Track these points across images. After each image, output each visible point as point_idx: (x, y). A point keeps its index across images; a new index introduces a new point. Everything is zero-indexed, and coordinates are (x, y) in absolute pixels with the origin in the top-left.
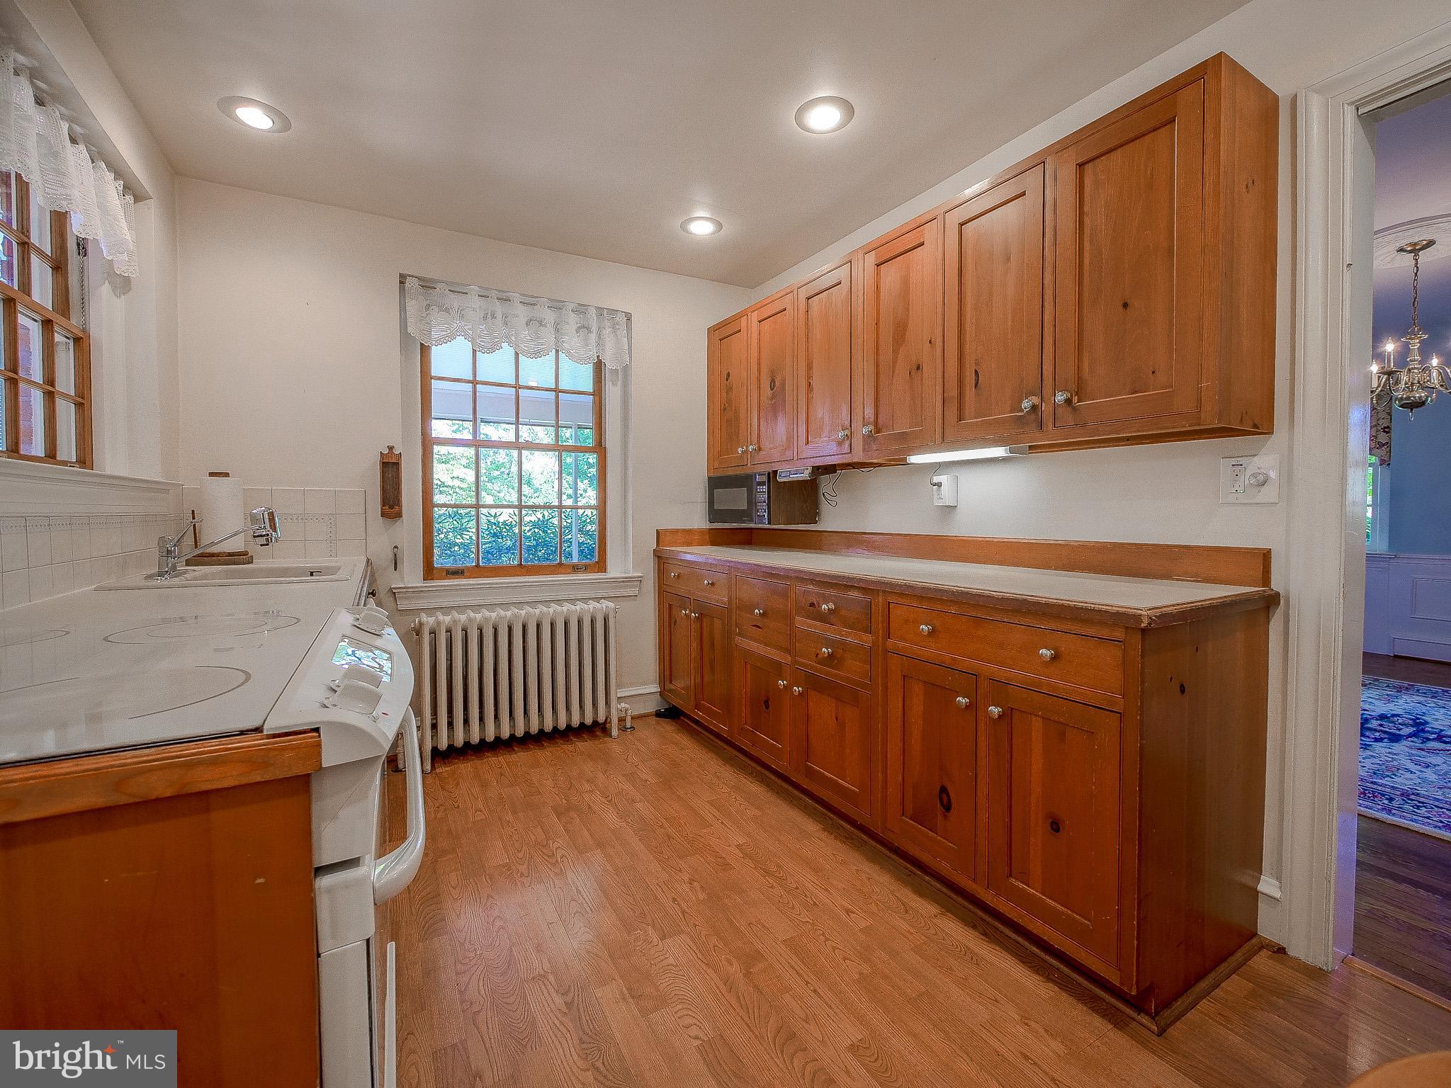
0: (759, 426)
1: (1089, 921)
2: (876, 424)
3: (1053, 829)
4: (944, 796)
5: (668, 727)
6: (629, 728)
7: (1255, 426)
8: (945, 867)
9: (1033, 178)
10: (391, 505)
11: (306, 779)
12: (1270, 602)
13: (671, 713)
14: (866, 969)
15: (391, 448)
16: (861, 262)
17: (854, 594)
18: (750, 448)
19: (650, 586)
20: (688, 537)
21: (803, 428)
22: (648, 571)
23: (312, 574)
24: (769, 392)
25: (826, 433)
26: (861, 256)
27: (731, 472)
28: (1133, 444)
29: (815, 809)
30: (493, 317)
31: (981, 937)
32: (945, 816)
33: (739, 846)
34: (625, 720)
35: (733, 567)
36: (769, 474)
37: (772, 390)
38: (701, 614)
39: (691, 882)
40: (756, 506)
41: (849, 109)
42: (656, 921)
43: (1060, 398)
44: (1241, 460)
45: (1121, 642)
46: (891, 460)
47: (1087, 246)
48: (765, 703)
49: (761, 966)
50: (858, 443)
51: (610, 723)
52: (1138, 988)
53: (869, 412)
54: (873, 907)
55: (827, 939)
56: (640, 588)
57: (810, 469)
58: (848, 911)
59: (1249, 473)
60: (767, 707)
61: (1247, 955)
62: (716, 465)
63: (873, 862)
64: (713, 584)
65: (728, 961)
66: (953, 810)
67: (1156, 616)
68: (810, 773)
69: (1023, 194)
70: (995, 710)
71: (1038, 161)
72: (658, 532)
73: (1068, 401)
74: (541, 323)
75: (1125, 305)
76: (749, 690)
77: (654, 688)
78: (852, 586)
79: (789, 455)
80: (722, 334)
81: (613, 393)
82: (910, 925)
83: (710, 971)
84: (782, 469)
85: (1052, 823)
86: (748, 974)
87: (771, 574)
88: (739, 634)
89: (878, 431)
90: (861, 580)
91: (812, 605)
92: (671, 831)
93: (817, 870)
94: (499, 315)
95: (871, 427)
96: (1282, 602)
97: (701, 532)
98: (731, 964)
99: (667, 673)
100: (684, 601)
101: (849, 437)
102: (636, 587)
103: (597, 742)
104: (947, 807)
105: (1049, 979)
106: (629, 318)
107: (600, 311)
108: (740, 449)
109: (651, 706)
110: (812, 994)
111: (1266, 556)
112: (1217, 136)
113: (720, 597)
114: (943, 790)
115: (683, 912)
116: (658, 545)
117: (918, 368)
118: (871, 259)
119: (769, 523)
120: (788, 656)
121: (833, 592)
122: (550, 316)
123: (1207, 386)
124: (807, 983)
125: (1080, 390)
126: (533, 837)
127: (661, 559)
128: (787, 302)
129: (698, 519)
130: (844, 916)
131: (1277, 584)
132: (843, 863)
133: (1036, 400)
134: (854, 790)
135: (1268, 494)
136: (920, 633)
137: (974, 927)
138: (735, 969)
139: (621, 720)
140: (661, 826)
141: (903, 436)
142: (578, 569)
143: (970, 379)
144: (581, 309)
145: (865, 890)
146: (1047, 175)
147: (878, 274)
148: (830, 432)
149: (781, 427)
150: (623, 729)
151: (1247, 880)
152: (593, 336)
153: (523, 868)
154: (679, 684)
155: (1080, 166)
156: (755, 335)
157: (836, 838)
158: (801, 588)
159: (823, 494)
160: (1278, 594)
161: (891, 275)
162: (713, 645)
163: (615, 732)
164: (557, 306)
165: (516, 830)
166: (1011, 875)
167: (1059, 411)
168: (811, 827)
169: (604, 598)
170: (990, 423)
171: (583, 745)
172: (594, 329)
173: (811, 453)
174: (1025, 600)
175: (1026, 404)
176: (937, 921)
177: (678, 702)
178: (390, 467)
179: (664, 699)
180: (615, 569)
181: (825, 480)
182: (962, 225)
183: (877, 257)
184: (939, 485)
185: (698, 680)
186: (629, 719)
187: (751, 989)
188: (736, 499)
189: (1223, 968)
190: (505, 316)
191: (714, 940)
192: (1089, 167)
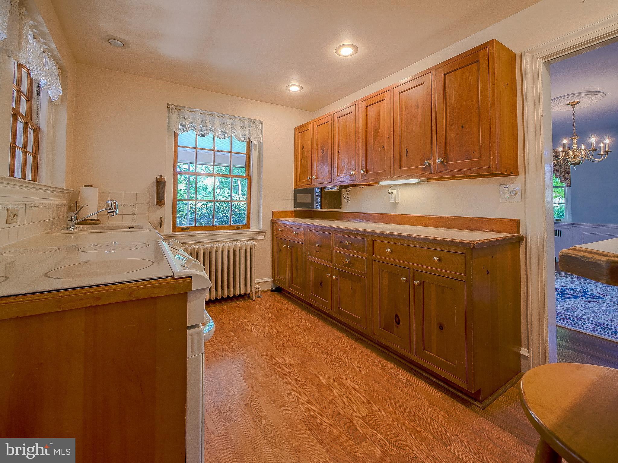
0: (317, 169)
1: (455, 365)
2: (366, 169)
3: (440, 329)
4: (397, 318)
5: (276, 296)
6: (260, 296)
7: (512, 173)
8: (398, 348)
9: (427, 78)
10: (160, 200)
11: (186, 294)
12: (520, 239)
13: (278, 290)
14: (367, 388)
15: (161, 176)
16: (360, 105)
17: (359, 237)
18: (313, 177)
19: (269, 235)
20: (285, 214)
21: (335, 170)
22: (268, 228)
23: (130, 228)
24: (321, 155)
25: (346, 172)
26: (359, 103)
27: (305, 187)
28: (467, 179)
29: (342, 328)
30: (206, 122)
31: (413, 375)
32: (397, 326)
33: (312, 343)
34: (258, 293)
35: (307, 226)
36: (321, 188)
37: (322, 154)
38: (292, 247)
39: (293, 357)
40: (315, 201)
41: (356, 48)
42: (279, 373)
43: (439, 161)
44: (508, 186)
45: (464, 254)
46: (372, 183)
47: (448, 104)
48: (320, 283)
49: (324, 388)
50: (359, 176)
51: (252, 294)
52: (474, 390)
53: (363, 164)
54: (369, 365)
55: (351, 378)
56: (265, 236)
57: (339, 187)
58: (359, 367)
59: (510, 191)
60: (321, 285)
61: (517, 379)
62: (298, 184)
63: (367, 348)
64: (297, 234)
65: (310, 387)
66: (400, 324)
67: (477, 244)
68: (340, 312)
69: (424, 83)
70: (416, 282)
71: (429, 72)
72: (273, 212)
73: (442, 162)
74: (225, 124)
75: (463, 127)
76: (313, 279)
77: (270, 279)
78: (358, 234)
79: (329, 180)
80: (300, 131)
81: (255, 154)
82: (384, 372)
83: (304, 391)
84: (326, 186)
85: (440, 327)
86: (319, 392)
87: (323, 229)
88: (310, 255)
89: (367, 171)
90: (362, 231)
91: (341, 242)
92: (282, 337)
93: (345, 352)
94: (208, 121)
95: (364, 170)
96: (524, 240)
97: (291, 212)
98: (312, 388)
99: (276, 272)
100: (284, 241)
101: (355, 174)
102: (262, 235)
103: (246, 302)
104: (398, 323)
105: (440, 390)
106: (262, 123)
107: (250, 120)
108: (308, 178)
109: (269, 287)
110: (346, 398)
111: (518, 222)
112: (493, 68)
113: (301, 239)
114: (397, 316)
115: (290, 369)
116: (273, 218)
117: (383, 147)
118: (364, 104)
119: (321, 209)
120: (331, 263)
121: (350, 236)
122: (229, 122)
123: (493, 158)
124: (344, 394)
125: (447, 158)
126: (223, 341)
127: (274, 224)
128: (329, 119)
129: (290, 207)
130: (357, 369)
131: (522, 233)
132: (356, 349)
133: (430, 161)
134: (359, 318)
135: (518, 198)
136: (386, 252)
137: (410, 372)
138: (314, 390)
139: (257, 293)
140: (278, 336)
141: (377, 174)
142: (238, 227)
143: (404, 152)
144: (243, 119)
145: (365, 359)
146: (432, 77)
147: (367, 110)
148: (347, 171)
149: (326, 169)
150: (257, 296)
151: (515, 350)
152: (247, 131)
153: (220, 353)
154: (281, 277)
155: (444, 75)
156: (315, 132)
157: (351, 339)
158: (336, 235)
159: (344, 197)
160: (522, 237)
161: (372, 110)
162: (297, 260)
163: (254, 298)
164: (233, 118)
165: (215, 338)
166: (424, 349)
167: (439, 166)
168: (341, 335)
169: (249, 240)
170: (412, 170)
171: (240, 303)
172: (248, 127)
173: (339, 180)
174: (428, 238)
175: (426, 163)
176: (395, 370)
177: (282, 286)
178: (160, 183)
179: (274, 283)
180: (254, 228)
181: (344, 191)
182: (400, 93)
183: (366, 104)
184: (392, 193)
185: (290, 275)
186: (260, 292)
187: (321, 397)
188: (307, 198)
189: (508, 384)
190: (211, 122)
191: (304, 379)
192: (447, 76)
